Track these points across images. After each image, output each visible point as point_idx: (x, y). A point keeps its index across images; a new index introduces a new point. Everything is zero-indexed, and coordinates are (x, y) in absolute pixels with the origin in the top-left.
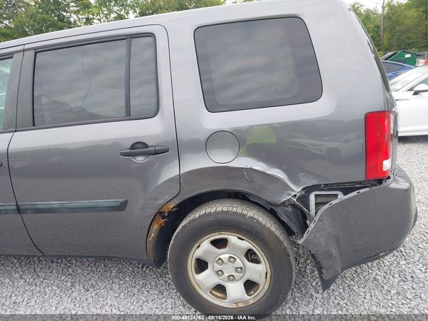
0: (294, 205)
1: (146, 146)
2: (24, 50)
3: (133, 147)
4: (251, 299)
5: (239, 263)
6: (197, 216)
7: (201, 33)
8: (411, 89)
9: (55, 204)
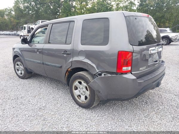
1: (67, 52)
2: (51, 24)
4: (86, 101)
5: (84, 90)
9: (49, 63)
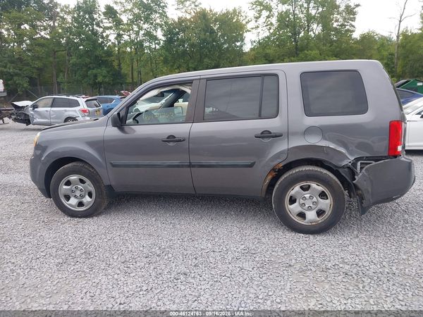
0: (349, 168)
1: (270, 133)
2: (200, 79)
3: (262, 133)
4: (320, 220)
5: (315, 199)
6: (294, 172)
7: (304, 76)
8: (419, 113)
